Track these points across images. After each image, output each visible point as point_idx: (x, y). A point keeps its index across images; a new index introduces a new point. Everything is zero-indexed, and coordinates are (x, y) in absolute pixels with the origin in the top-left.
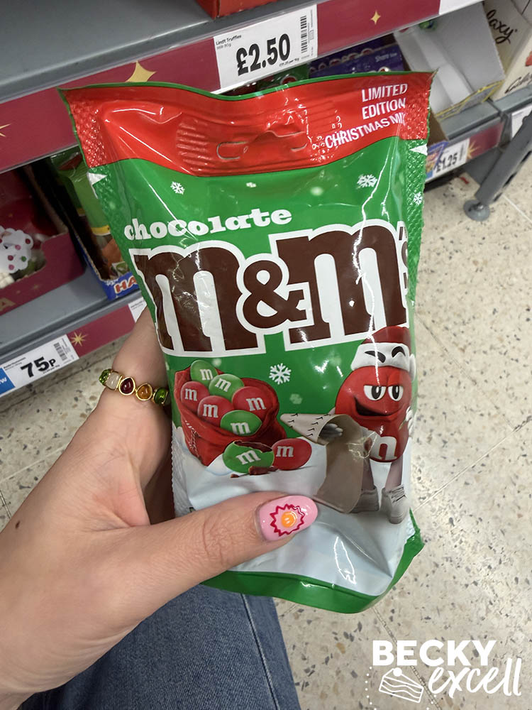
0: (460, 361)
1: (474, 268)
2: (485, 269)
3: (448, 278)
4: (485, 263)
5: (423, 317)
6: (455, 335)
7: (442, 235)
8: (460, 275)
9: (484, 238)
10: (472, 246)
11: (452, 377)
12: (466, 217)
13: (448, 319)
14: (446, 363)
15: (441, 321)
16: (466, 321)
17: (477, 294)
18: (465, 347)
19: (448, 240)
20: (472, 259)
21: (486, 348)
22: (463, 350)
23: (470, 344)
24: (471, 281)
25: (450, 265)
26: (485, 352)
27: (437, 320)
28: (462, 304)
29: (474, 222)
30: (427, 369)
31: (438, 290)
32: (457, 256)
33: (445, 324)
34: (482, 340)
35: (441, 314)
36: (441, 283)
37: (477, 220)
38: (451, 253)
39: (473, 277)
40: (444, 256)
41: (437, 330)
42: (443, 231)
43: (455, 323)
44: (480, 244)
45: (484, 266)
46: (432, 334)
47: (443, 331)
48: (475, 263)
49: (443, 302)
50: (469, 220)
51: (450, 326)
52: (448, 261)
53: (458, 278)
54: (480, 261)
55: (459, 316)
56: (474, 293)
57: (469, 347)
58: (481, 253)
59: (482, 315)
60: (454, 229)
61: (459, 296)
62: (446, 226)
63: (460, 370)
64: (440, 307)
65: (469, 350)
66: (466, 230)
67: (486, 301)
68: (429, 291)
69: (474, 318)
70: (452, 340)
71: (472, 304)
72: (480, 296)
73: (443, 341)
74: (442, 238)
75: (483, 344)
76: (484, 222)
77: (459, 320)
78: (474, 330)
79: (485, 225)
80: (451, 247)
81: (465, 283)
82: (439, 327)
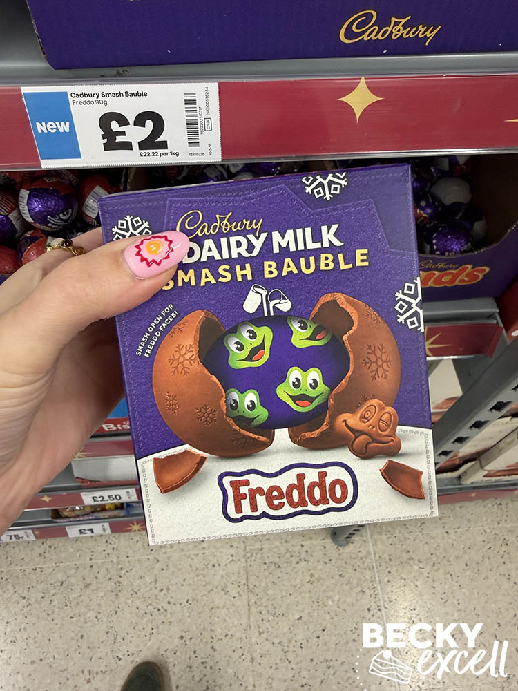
0: (254, 640)
1: (308, 578)
2: (315, 584)
3: (286, 576)
4: (318, 580)
5: (251, 595)
6: (262, 620)
7: (304, 543)
8: (295, 579)
9: (331, 560)
10: (318, 561)
11: (241, 648)
12: (330, 538)
13: (266, 607)
14: (244, 636)
15: (261, 605)
16: (277, 614)
17: (297, 599)
18: (263, 632)
19: (305, 548)
20: (312, 571)
21: (276, 641)
22: (260, 634)
23: (268, 632)
24: (300, 588)
25: (294, 568)
26: (273, 643)
27: (258, 603)
28: (282, 600)
29: (333, 544)
30: (229, 633)
31: (273, 582)
32: (303, 563)
33: (262, 608)
34: (278, 634)
35: (264, 601)
36: (279, 578)
37: (336, 544)
38: (300, 560)
39: (303, 585)
40: (294, 560)
41: (253, 610)
42: (306, 540)
43: (268, 612)
44: (325, 563)
45: (316, 582)
46: (249, 611)
47: (257, 612)
48: (312, 575)
49: (271, 592)
50: (330, 541)
51: (263, 612)
52: (294, 565)
53: (293, 581)
54: (316, 576)
55: (275, 608)
56: (296, 597)
57: (266, 634)
58: (321, 570)
59: (290, 616)
60: (315, 542)
61: (284, 594)
62: (311, 538)
63: (249, 646)
64: (267, 594)
65: (265, 636)
66: (322, 547)
67: (300, 607)
68: (268, 580)
69: (283, 615)
70: (259, 623)
71: (288, 605)
72: (298, 602)
73: (252, 620)
74: (302, 546)
75: (276, 637)
76: (340, 548)
77: (272, 611)
78: (277, 623)
79: (339, 550)
80: (304, 555)
81: (295, 586)
82: (257, 608)
